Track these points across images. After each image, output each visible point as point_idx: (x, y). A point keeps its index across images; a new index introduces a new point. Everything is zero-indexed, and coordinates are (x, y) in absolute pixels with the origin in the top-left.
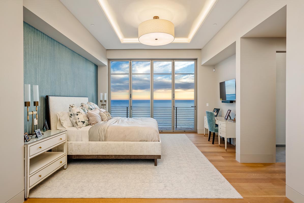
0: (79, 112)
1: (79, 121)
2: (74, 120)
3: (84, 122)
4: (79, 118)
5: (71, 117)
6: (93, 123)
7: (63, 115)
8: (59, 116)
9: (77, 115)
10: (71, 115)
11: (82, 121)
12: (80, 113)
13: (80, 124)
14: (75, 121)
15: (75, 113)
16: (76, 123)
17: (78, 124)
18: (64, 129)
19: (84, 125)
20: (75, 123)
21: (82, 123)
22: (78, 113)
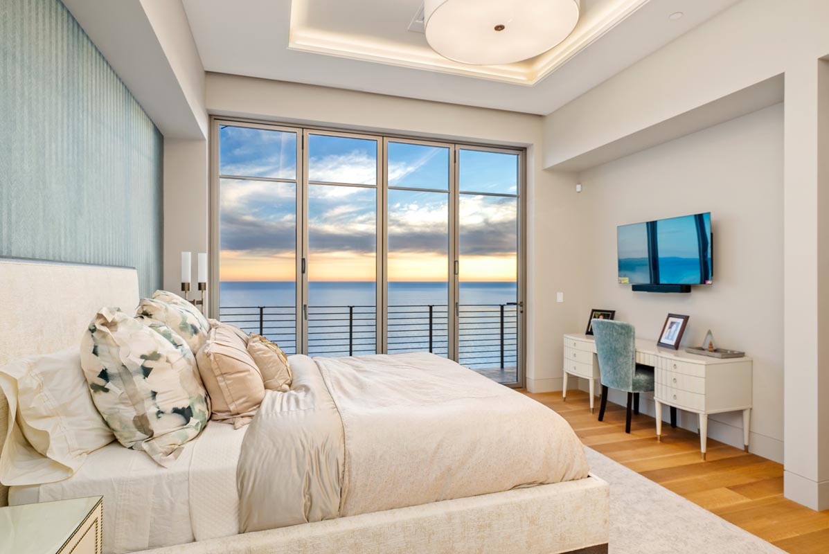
0: (155, 356)
1: (160, 412)
2: (122, 407)
3: (185, 413)
4: (154, 394)
5: (106, 390)
6: (232, 408)
7: (40, 386)
8: (17, 392)
9: (146, 372)
10: (104, 375)
11: (176, 411)
12: (162, 362)
13: (167, 427)
14: (129, 414)
15: (134, 364)
16: (142, 424)
17: (156, 426)
18: (58, 475)
19: (191, 431)
20: (131, 425)
21: (179, 419)
22: (149, 364)
